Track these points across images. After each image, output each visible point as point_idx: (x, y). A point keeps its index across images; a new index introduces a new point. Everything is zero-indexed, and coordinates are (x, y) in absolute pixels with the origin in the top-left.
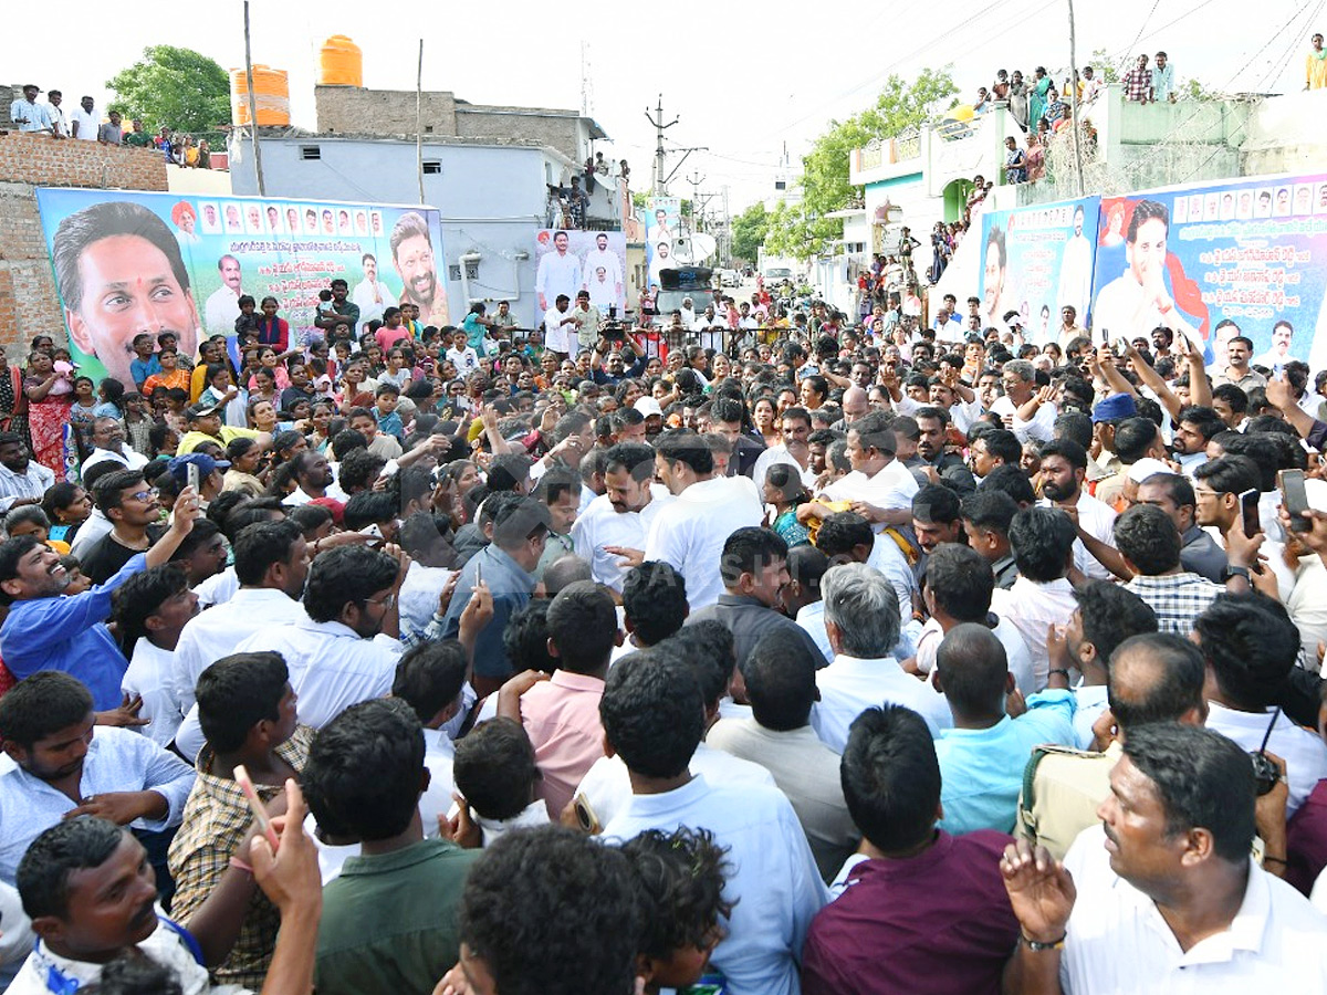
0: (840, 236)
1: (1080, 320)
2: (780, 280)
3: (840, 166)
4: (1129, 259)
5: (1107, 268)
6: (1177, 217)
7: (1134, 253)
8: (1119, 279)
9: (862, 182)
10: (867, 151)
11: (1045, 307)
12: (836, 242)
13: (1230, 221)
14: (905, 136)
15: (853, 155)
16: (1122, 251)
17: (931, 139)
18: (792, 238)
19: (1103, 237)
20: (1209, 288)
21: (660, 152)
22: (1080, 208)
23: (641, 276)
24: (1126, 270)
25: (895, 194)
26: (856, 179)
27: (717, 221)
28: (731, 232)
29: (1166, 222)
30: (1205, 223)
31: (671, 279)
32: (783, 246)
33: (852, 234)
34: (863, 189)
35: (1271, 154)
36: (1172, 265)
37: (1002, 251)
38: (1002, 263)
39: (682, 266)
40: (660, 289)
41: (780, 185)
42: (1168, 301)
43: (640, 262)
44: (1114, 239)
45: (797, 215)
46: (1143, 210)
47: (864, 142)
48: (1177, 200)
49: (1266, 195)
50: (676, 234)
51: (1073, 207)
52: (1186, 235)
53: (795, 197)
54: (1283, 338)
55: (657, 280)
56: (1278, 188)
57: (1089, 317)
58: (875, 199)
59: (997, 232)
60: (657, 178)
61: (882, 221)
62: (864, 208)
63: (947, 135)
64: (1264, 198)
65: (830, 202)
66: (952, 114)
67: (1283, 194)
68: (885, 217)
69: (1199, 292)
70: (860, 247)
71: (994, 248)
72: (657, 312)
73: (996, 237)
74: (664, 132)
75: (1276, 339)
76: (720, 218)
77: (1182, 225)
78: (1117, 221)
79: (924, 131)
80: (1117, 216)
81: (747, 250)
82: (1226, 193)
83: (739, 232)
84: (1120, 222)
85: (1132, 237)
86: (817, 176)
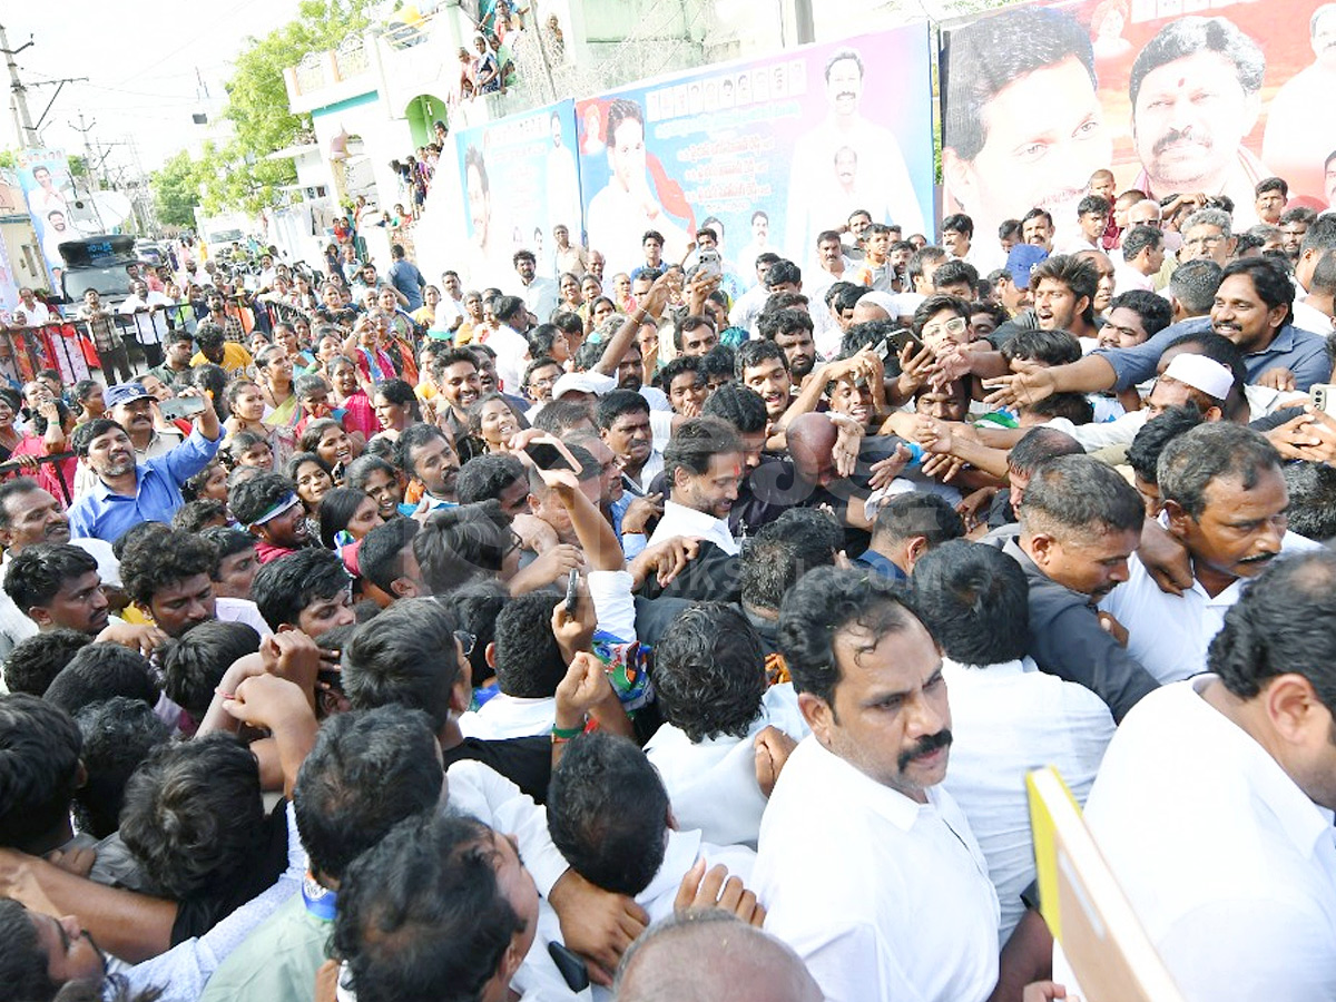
0: (294, 179)
1: (575, 238)
2: (229, 245)
3: (272, 89)
4: (612, 166)
5: (592, 179)
6: (651, 115)
7: (615, 158)
8: (605, 188)
9: (308, 110)
10: (303, 69)
11: (538, 230)
12: (291, 188)
13: (699, 114)
14: (347, 46)
15: (288, 74)
16: (604, 157)
17: (378, 49)
18: (233, 189)
19: (582, 144)
20: (690, 186)
21: (18, 87)
22: (555, 115)
23: (35, 260)
24: (611, 177)
25: (350, 120)
26: (298, 106)
27: (128, 180)
28: (152, 193)
29: (641, 121)
30: (677, 118)
31: (77, 254)
32: (223, 198)
33: (309, 176)
34: (310, 116)
35: (732, 46)
36: (653, 165)
37: (483, 174)
38: (485, 188)
39: (88, 236)
40: (66, 270)
41: (199, 119)
42: (656, 206)
43: (28, 241)
44: (594, 145)
45: (232, 158)
46: (616, 112)
47: (298, 59)
48: (649, 96)
49: (728, 83)
50: (69, 195)
51: (547, 116)
52: (662, 133)
53: (224, 134)
54: (761, 228)
55: (58, 261)
56: (739, 75)
57: (585, 235)
58: (327, 128)
59: (473, 152)
60: (22, 124)
61: (341, 154)
62: (316, 142)
63: (396, 42)
64: (728, 87)
65: (270, 140)
66: (398, 17)
67: (743, 81)
68: (343, 149)
69: (681, 193)
70: (321, 191)
71: (473, 169)
72: (68, 300)
73: (472, 159)
74: (15, 58)
75: (755, 230)
76: (131, 176)
77: (657, 123)
78: (593, 125)
79: (369, 39)
80: (593, 119)
81: (180, 212)
82: (691, 85)
83: (164, 192)
84: (597, 125)
85: (611, 142)
86: (245, 105)
